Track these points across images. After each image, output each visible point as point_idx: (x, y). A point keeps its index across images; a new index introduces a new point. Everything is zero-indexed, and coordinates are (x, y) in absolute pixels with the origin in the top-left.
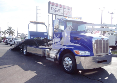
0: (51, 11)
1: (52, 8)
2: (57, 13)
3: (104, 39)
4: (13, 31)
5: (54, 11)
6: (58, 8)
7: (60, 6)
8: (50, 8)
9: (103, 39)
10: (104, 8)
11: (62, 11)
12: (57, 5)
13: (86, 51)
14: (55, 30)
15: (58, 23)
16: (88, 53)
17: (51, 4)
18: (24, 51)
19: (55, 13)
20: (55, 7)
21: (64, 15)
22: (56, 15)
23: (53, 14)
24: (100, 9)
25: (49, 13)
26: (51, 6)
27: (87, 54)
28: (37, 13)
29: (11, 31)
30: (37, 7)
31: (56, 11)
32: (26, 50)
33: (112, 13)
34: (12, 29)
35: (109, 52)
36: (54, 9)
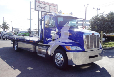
0: (37, 8)
1: (38, 5)
2: (43, 10)
3: (95, 35)
4: (8, 25)
5: (40, 8)
6: (44, 6)
7: (46, 3)
8: (37, 6)
9: (93, 34)
10: (88, 4)
11: (48, 8)
12: (43, 3)
13: (77, 47)
14: (45, 25)
15: (49, 18)
16: (79, 48)
17: (37, 2)
18: (15, 46)
19: (41, 10)
20: (41, 5)
21: (50, 12)
22: (42, 11)
23: (39, 11)
24: (84, 5)
25: (35, 10)
26: (37, 4)
27: (78, 50)
28: (31, 8)
29: (6, 25)
30: (31, 2)
31: (42, 8)
32: (16, 46)
33: (97, 9)
34: (6, 24)
35: (100, 47)
36: (40, 7)
